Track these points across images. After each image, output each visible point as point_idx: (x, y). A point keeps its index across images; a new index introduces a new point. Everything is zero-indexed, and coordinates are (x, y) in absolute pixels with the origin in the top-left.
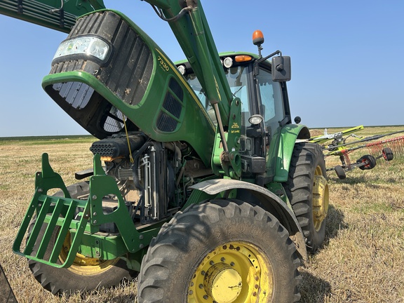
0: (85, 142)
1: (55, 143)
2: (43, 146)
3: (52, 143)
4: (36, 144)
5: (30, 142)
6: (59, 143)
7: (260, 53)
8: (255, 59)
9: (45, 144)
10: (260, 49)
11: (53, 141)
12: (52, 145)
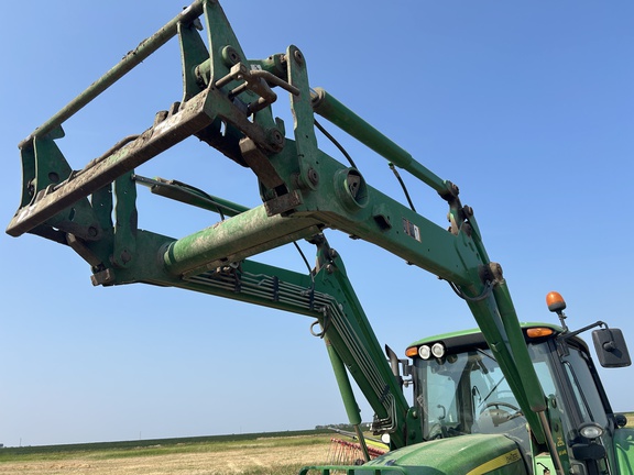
0: (189, 451)
1: (141, 454)
2: (124, 460)
3: (136, 455)
4: (112, 456)
5: (102, 454)
6: (147, 454)
7: (563, 323)
8: (558, 333)
9: (125, 456)
10: (563, 318)
11: (137, 450)
12: (136, 459)
